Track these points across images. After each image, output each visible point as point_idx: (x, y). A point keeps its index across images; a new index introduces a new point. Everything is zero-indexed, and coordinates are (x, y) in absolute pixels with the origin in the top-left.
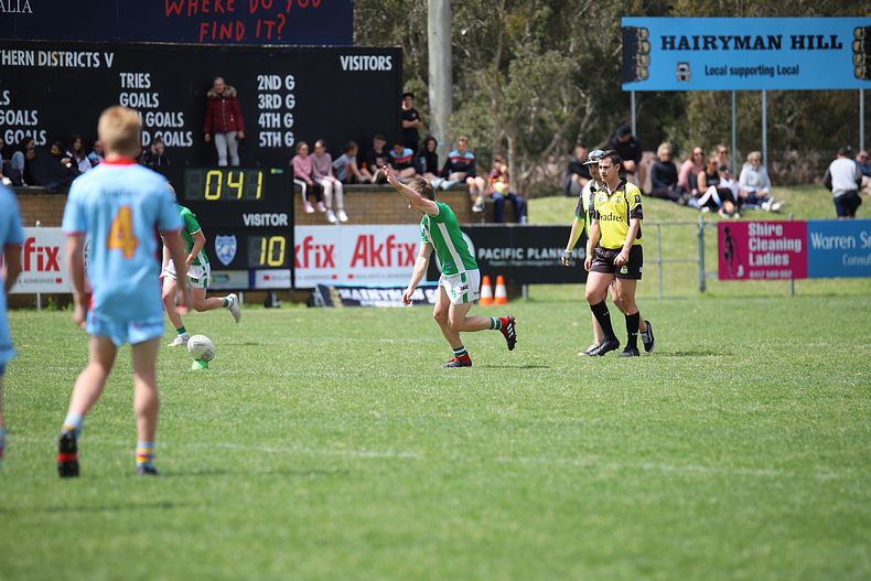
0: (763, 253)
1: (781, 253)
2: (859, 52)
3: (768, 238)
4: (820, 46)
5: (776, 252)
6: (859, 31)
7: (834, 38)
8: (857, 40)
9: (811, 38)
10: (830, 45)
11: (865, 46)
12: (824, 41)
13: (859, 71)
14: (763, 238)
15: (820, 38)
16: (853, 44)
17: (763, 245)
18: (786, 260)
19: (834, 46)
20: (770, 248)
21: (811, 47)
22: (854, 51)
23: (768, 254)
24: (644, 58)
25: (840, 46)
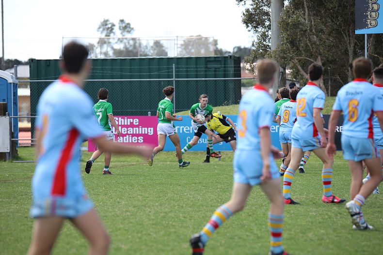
0: (123, 135)
1: (138, 135)
3: (127, 126)
5: (133, 135)
14: (123, 126)
17: (124, 131)
18: (141, 139)
20: (129, 133)
23: (127, 136)
24: (373, 14)
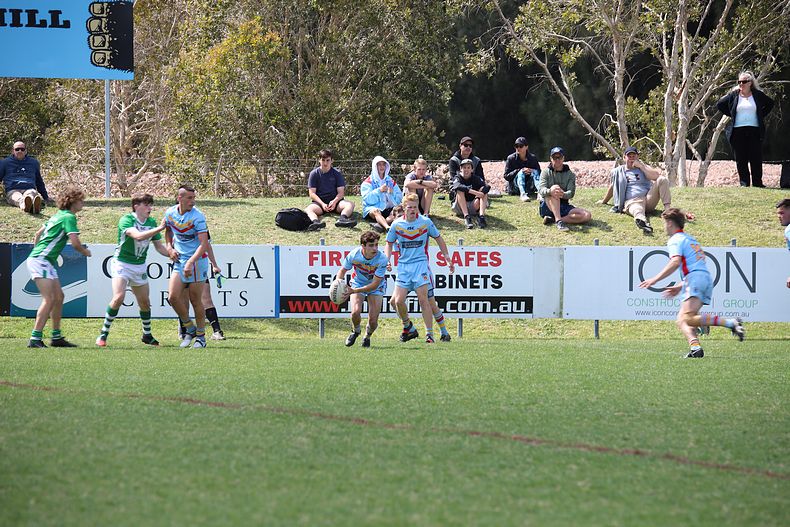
2: (99, 33)
4: (32, 23)
6: (97, 7)
7: (55, 14)
8: (96, 18)
9: (16, 13)
10: (49, 23)
11: (108, 25)
12: (38, 19)
13: (99, 57)
15: (32, 14)
16: (88, 22)
19: (55, 24)
21: (16, 23)
22: (90, 32)
25: (67, 24)
